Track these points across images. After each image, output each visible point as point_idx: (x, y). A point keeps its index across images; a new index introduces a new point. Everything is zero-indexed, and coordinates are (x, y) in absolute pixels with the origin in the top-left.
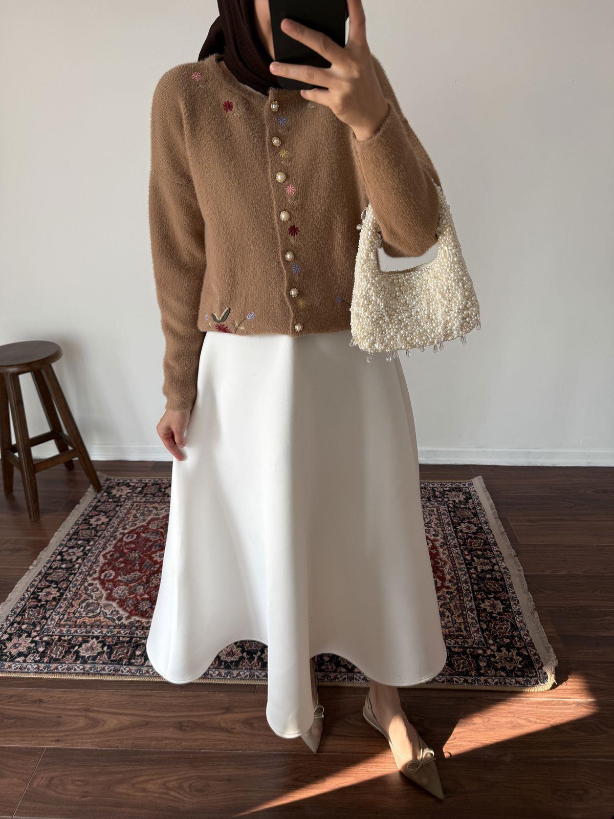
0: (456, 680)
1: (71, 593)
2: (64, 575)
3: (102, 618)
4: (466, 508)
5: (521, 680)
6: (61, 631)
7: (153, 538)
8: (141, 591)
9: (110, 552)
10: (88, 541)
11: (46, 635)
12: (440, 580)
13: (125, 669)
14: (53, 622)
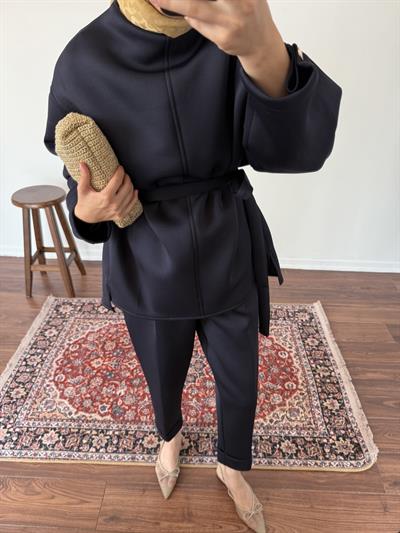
0: (310, 463)
1: (34, 392)
2: (28, 378)
3: (57, 413)
4: (310, 326)
5: (353, 462)
6: (28, 424)
8: (85, 392)
9: (60, 359)
10: (44, 350)
11: (18, 427)
12: (295, 383)
13: (76, 455)
14: (22, 416)
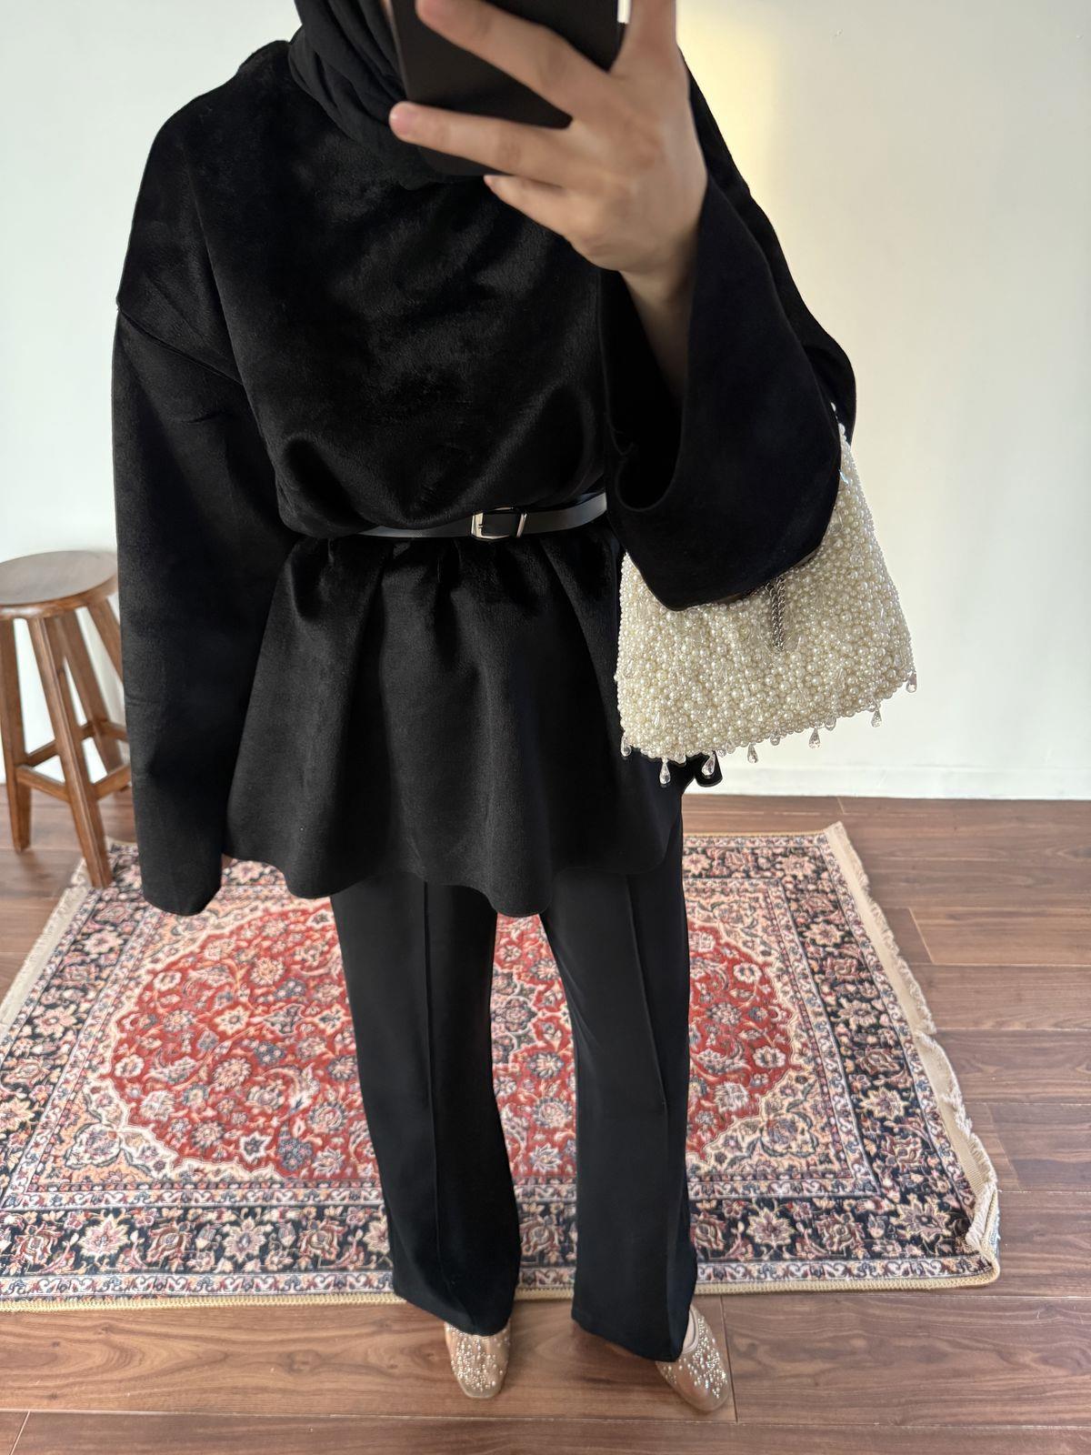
0: (831, 1270)
1: (57, 1110)
2: (40, 1071)
3: (124, 1167)
4: (817, 890)
5: (949, 1261)
6: (41, 1202)
7: (213, 979)
8: (199, 1102)
9: (130, 1014)
10: (84, 990)
11: (12, 1212)
12: (782, 1051)
13: (177, 1282)
14: (23, 1181)
